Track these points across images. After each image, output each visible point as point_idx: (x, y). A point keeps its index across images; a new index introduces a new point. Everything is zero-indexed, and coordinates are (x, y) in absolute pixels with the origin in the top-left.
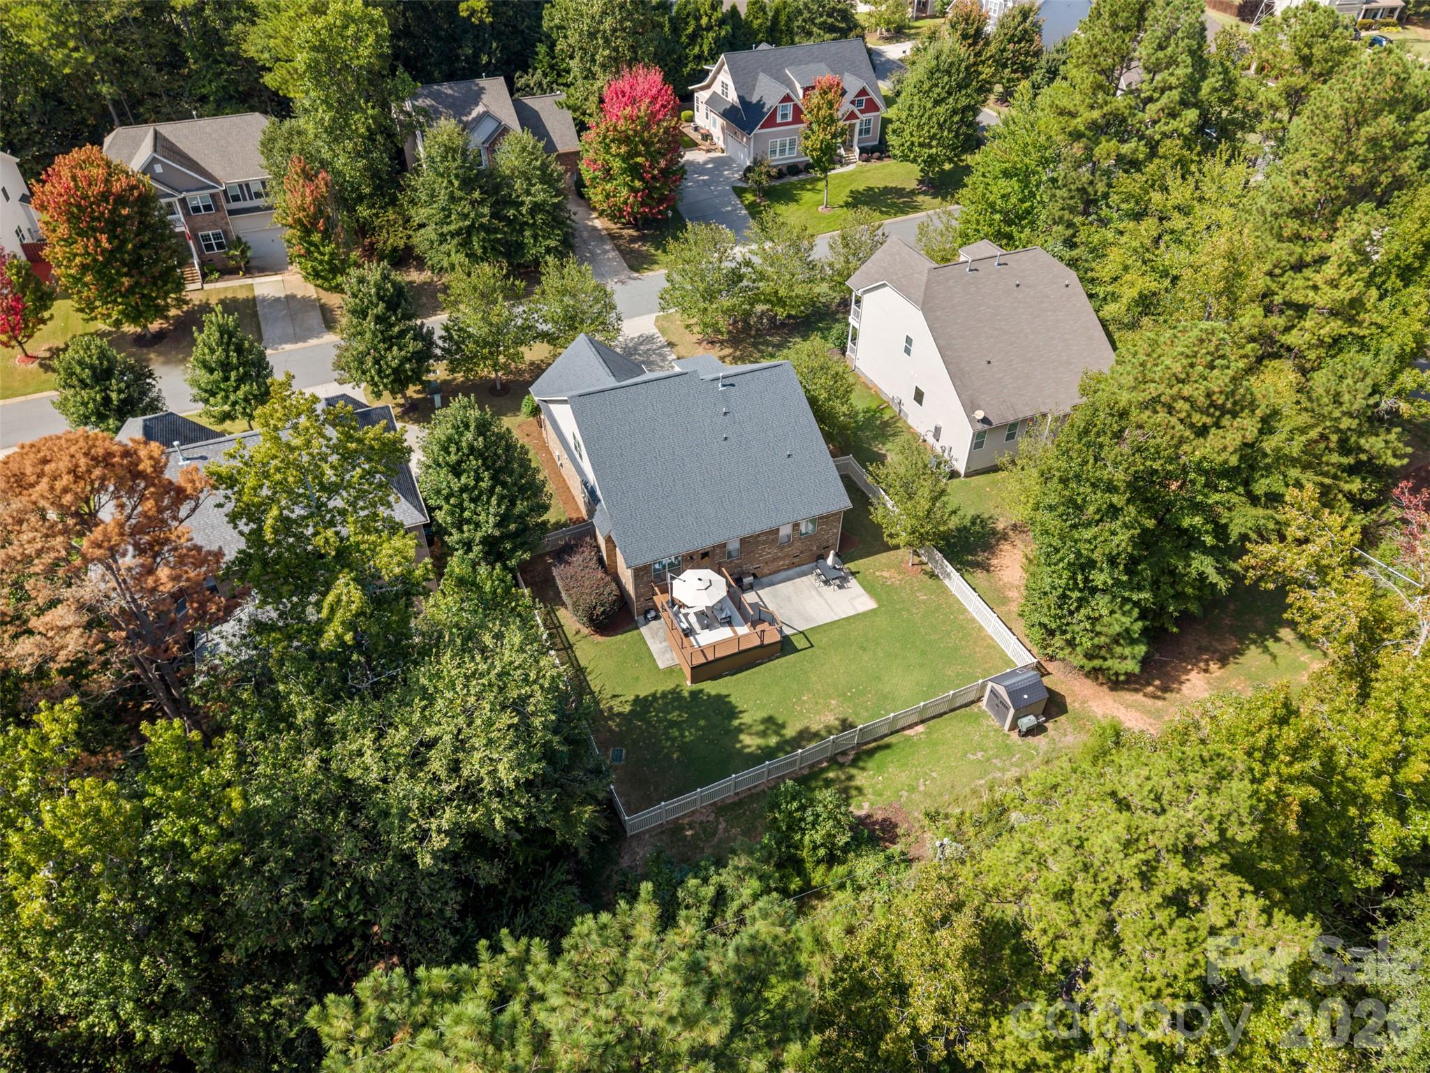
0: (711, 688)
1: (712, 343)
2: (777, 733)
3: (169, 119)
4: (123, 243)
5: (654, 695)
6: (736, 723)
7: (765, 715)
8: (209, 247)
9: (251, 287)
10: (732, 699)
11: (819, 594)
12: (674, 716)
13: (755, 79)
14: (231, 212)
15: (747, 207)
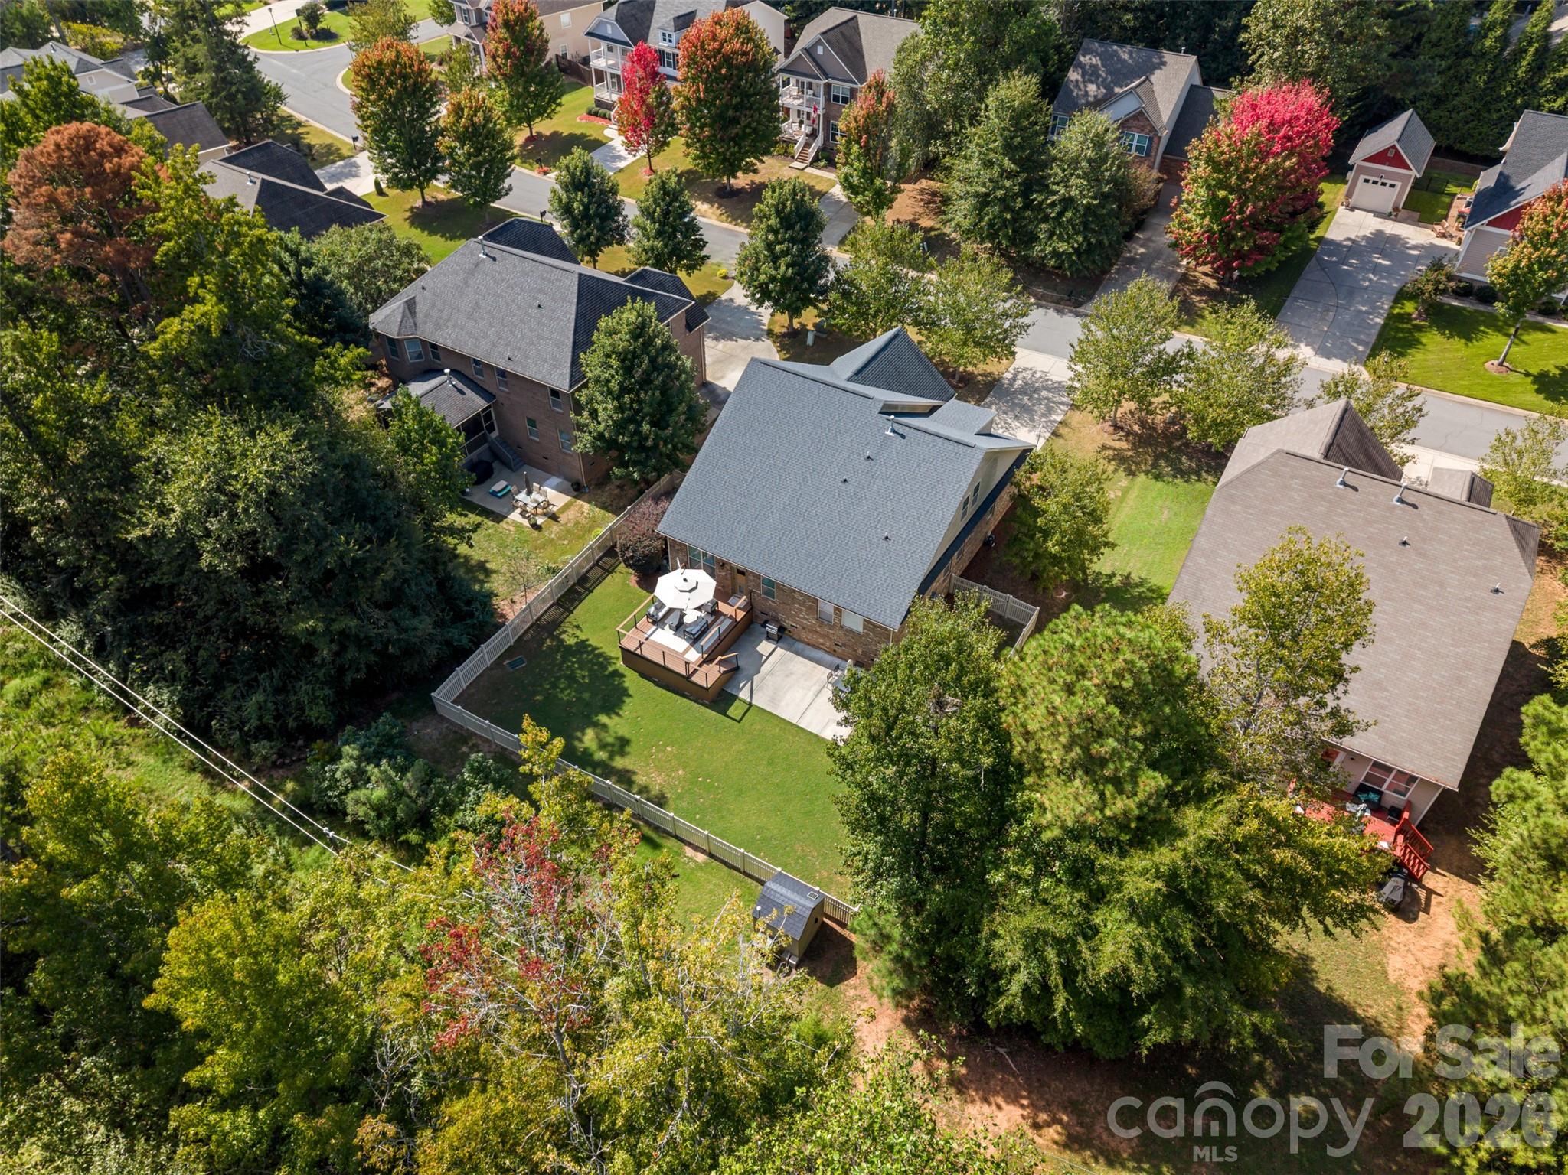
0: (632, 680)
1: (1117, 428)
2: (612, 755)
5: (594, 649)
6: (603, 718)
7: (627, 735)
10: (628, 701)
12: (581, 673)
13: (1550, 158)
15: (1391, 317)
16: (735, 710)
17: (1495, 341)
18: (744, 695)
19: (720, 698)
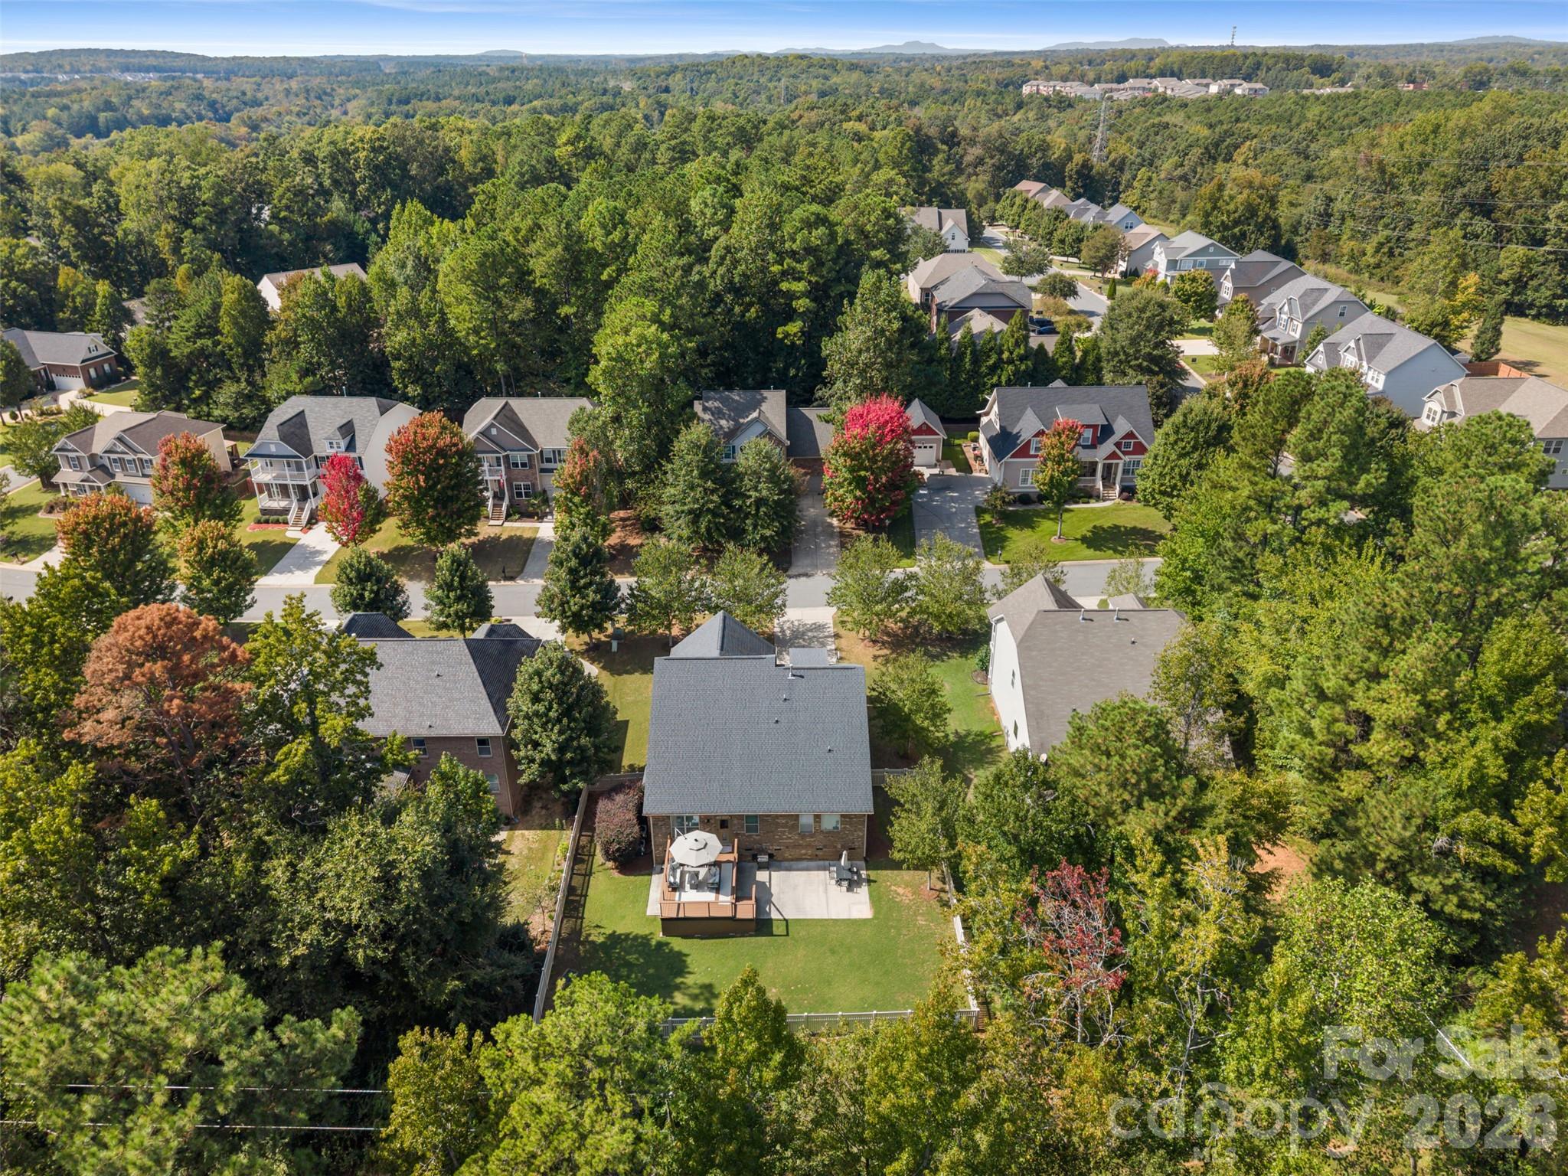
0: (677, 944)
1: (875, 642)
2: (707, 1001)
3: (521, 395)
4: (435, 485)
5: (627, 935)
6: (679, 980)
7: (707, 981)
8: (519, 495)
9: (537, 530)
10: (689, 960)
11: (826, 891)
12: (632, 958)
13: (1022, 412)
14: (543, 471)
15: (981, 527)
16: (778, 929)
17: (1046, 525)
18: (774, 915)
19: (761, 926)
